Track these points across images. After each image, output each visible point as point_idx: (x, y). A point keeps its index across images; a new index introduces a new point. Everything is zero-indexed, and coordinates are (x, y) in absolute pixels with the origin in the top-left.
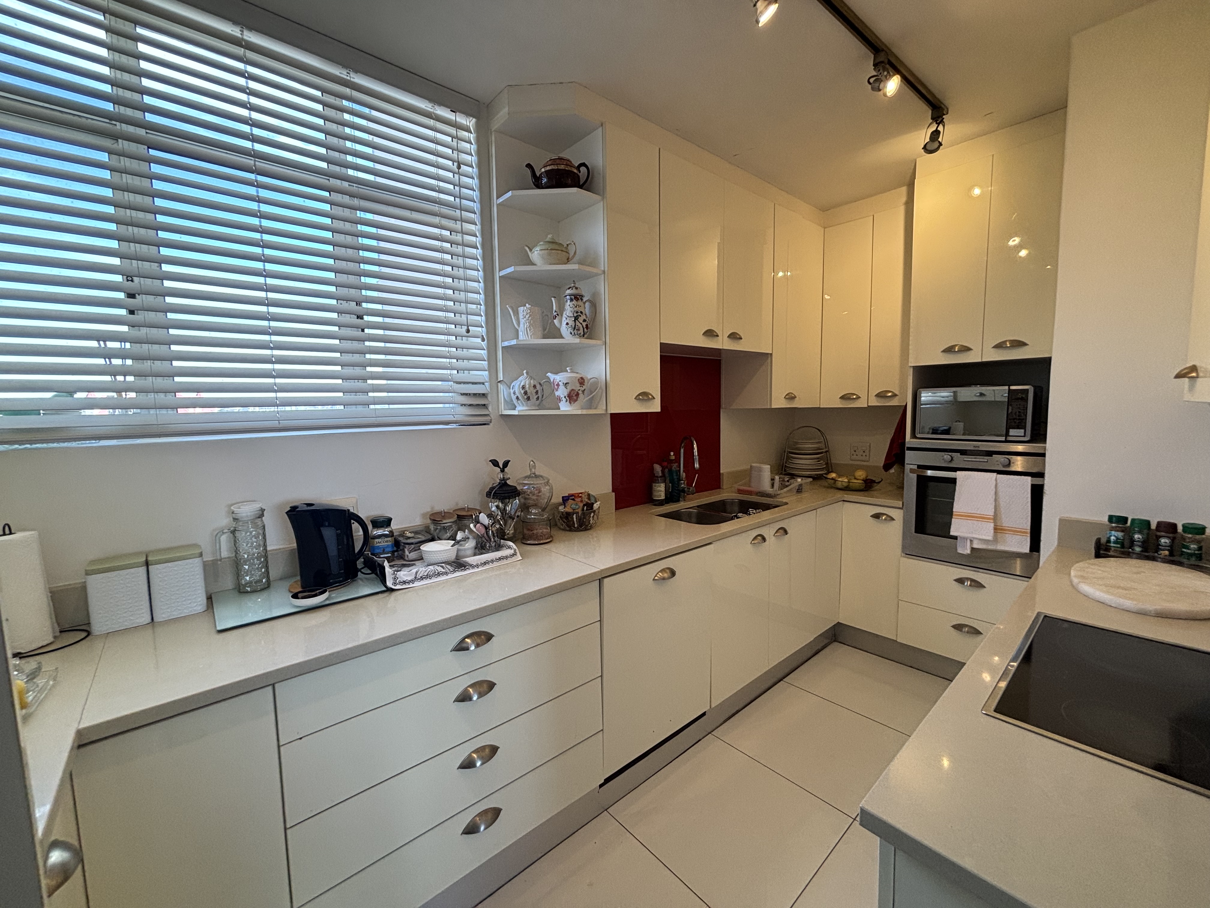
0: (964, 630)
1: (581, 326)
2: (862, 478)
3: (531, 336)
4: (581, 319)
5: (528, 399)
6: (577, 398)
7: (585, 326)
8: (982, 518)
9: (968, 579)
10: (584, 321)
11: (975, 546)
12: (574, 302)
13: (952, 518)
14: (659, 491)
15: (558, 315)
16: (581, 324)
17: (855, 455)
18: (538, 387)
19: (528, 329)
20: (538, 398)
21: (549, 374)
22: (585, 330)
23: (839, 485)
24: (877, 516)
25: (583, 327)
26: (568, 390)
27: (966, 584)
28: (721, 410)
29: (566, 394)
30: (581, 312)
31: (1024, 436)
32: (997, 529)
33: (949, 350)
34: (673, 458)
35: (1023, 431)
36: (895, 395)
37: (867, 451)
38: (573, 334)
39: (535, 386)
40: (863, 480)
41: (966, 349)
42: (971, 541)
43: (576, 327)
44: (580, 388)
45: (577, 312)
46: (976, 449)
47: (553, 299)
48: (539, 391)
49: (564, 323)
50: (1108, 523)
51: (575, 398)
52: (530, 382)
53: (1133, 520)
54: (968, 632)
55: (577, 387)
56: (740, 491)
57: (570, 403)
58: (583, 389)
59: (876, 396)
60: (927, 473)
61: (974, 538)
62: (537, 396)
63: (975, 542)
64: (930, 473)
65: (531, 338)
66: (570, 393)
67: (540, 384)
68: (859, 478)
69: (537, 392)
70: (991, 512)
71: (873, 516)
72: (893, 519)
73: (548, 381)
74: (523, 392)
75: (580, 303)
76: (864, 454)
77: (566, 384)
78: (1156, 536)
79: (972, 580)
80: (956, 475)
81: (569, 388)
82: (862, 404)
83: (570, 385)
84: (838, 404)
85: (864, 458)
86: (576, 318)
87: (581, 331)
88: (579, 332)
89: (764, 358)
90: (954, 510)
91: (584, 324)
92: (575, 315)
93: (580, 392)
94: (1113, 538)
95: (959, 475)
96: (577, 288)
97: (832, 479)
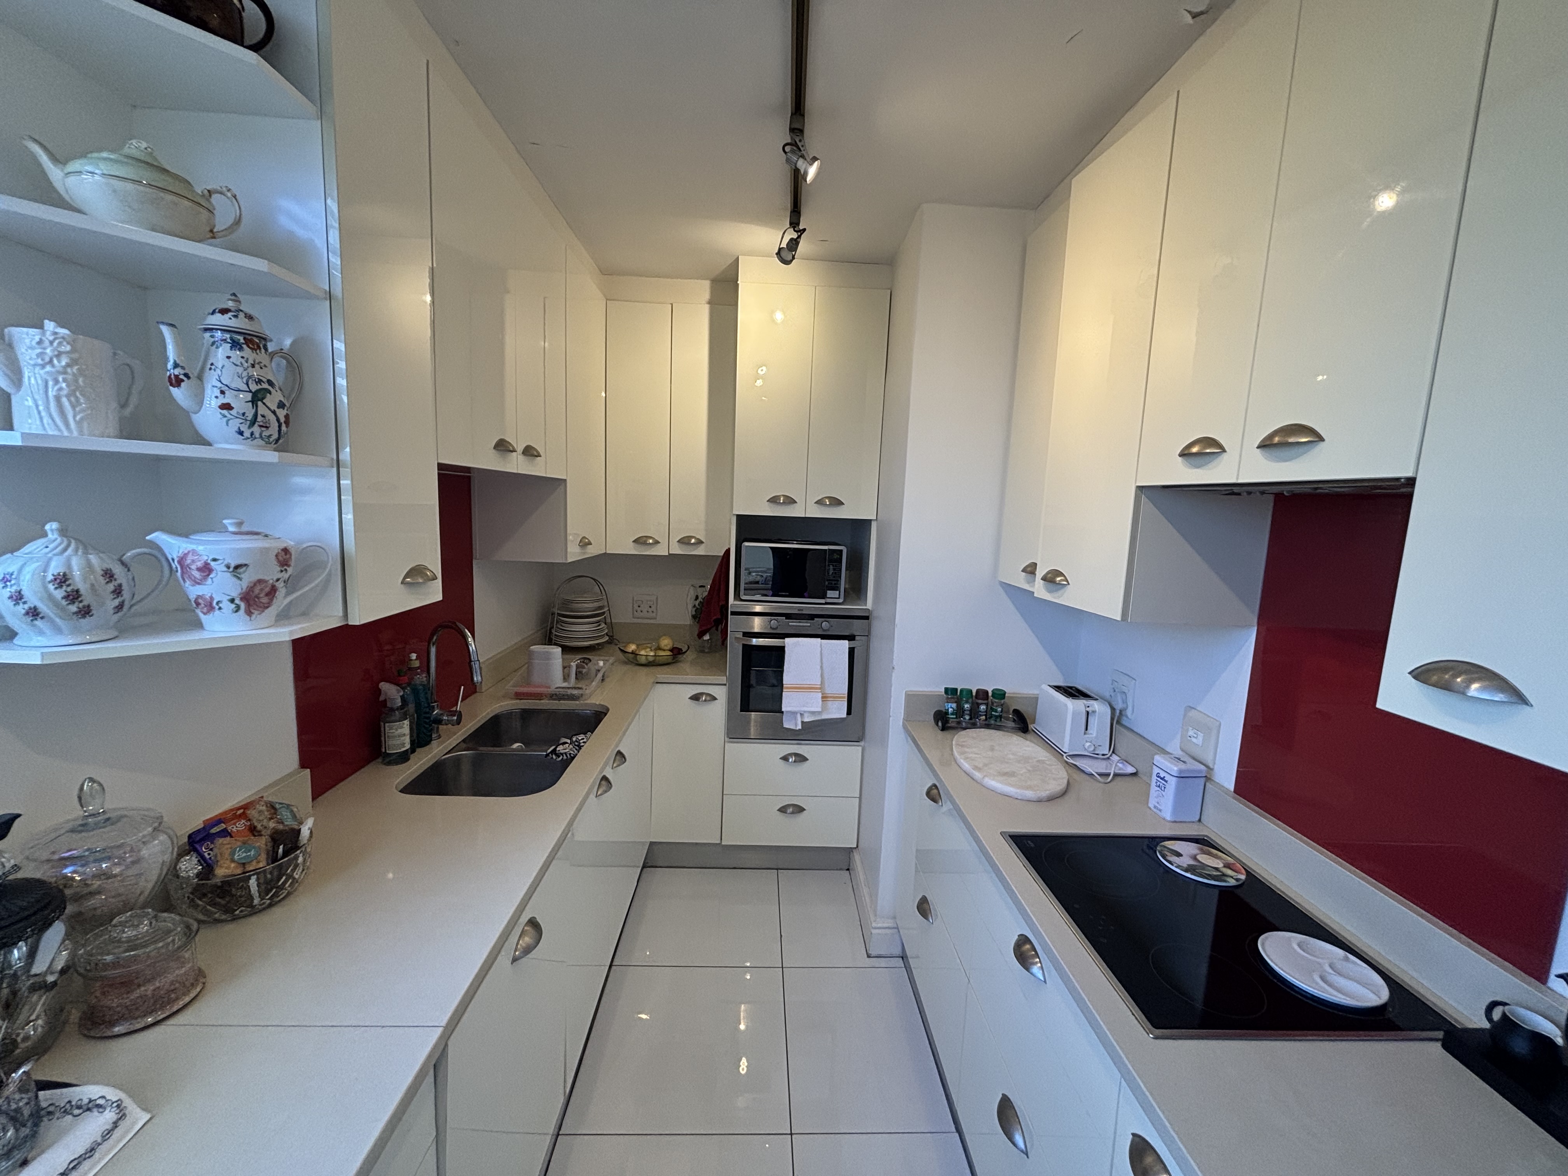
0: (788, 812)
1: (272, 418)
2: (669, 647)
3: (79, 423)
4: (271, 401)
5: (86, 612)
6: (272, 600)
7: (282, 420)
8: (811, 688)
9: (791, 755)
10: (281, 405)
11: (806, 720)
12: (247, 352)
13: (782, 691)
14: (399, 736)
15: (186, 375)
16: (274, 412)
17: (639, 611)
18: (118, 570)
19: (64, 400)
20: (120, 607)
21: (159, 537)
22: (284, 428)
23: (643, 660)
24: (696, 698)
25: (278, 420)
26: (245, 584)
27: (790, 760)
28: (475, 562)
29: (235, 593)
30: (270, 382)
31: (839, 598)
32: (825, 698)
33: (774, 500)
34: (417, 664)
35: (838, 592)
36: (699, 542)
37: (653, 608)
38: (247, 434)
39: (109, 575)
40: (670, 650)
41: (790, 501)
42: (801, 715)
43: (260, 418)
44: (280, 575)
45: (259, 381)
46: (800, 612)
47: (164, 329)
48: (125, 587)
49: (212, 401)
50: (943, 693)
51: (265, 600)
52: (89, 564)
53: (962, 690)
54: (793, 813)
55: (272, 573)
56: (519, 696)
57: (249, 613)
58: (286, 576)
59: (678, 541)
60: (752, 641)
61: (805, 712)
62: (116, 602)
63: (806, 715)
64: (755, 641)
65: (81, 432)
66: (251, 589)
67: (123, 564)
68: (666, 648)
69: (118, 591)
70: (817, 682)
71: (692, 698)
72: (715, 699)
73: (157, 554)
74: (59, 594)
75: (262, 357)
76: (650, 610)
77: (237, 567)
78: (977, 703)
79: (796, 755)
80: (784, 642)
81: (248, 577)
82: (661, 551)
83: (250, 569)
84: (630, 549)
85: (651, 615)
86: (257, 398)
87: (273, 431)
88: (266, 433)
89: (556, 484)
90: (784, 682)
91: (281, 413)
92: (254, 387)
93: (280, 585)
94: (950, 710)
95: (788, 641)
96: (250, 318)
97: (633, 653)
